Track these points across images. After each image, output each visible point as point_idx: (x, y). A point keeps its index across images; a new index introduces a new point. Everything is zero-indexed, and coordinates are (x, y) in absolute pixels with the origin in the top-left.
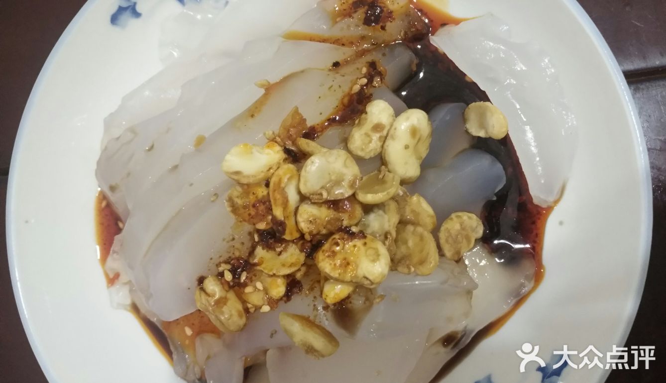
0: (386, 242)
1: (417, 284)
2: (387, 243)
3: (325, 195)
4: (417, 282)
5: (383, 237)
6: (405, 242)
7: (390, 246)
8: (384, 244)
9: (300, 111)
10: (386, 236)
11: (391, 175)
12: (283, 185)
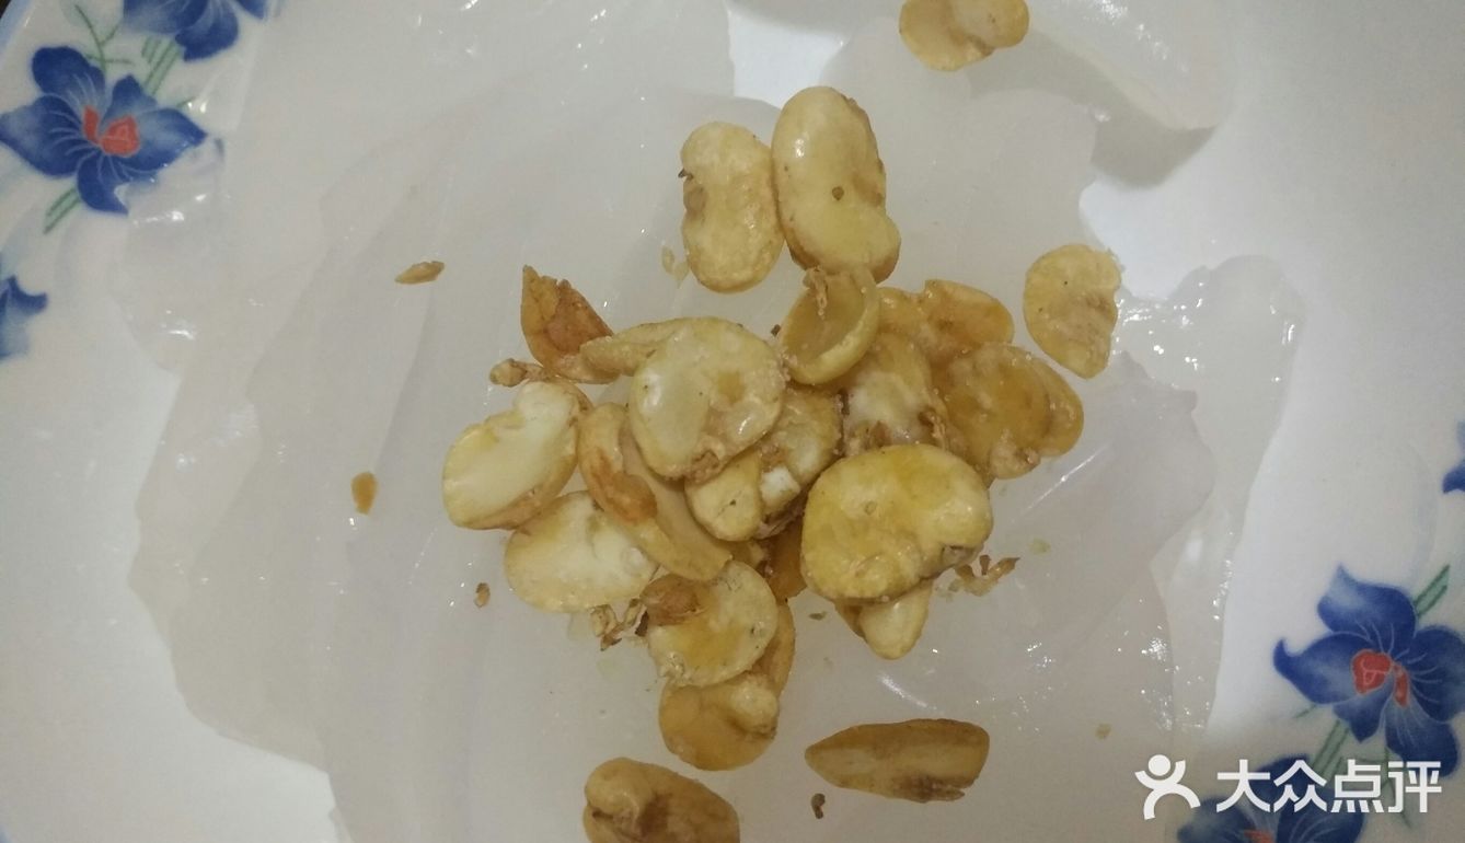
0: (934, 435)
1: (1066, 482)
2: (937, 435)
3: (720, 449)
4: (1063, 479)
5: (917, 429)
6: (974, 406)
7: (948, 437)
8: (934, 443)
9: (541, 273)
10: (924, 420)
11: (843, 279)
12: (617, 467)
